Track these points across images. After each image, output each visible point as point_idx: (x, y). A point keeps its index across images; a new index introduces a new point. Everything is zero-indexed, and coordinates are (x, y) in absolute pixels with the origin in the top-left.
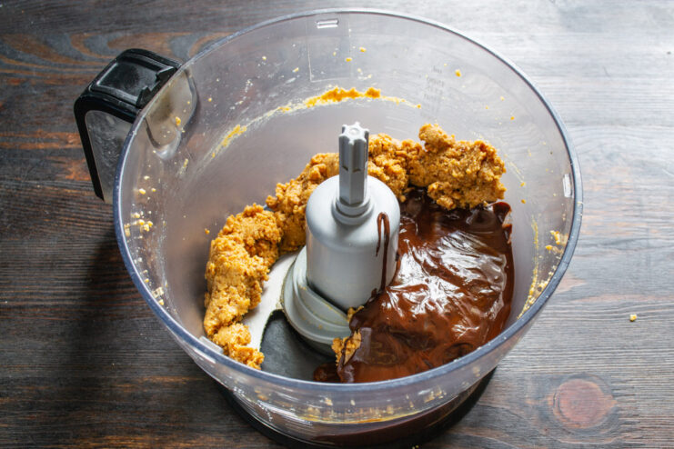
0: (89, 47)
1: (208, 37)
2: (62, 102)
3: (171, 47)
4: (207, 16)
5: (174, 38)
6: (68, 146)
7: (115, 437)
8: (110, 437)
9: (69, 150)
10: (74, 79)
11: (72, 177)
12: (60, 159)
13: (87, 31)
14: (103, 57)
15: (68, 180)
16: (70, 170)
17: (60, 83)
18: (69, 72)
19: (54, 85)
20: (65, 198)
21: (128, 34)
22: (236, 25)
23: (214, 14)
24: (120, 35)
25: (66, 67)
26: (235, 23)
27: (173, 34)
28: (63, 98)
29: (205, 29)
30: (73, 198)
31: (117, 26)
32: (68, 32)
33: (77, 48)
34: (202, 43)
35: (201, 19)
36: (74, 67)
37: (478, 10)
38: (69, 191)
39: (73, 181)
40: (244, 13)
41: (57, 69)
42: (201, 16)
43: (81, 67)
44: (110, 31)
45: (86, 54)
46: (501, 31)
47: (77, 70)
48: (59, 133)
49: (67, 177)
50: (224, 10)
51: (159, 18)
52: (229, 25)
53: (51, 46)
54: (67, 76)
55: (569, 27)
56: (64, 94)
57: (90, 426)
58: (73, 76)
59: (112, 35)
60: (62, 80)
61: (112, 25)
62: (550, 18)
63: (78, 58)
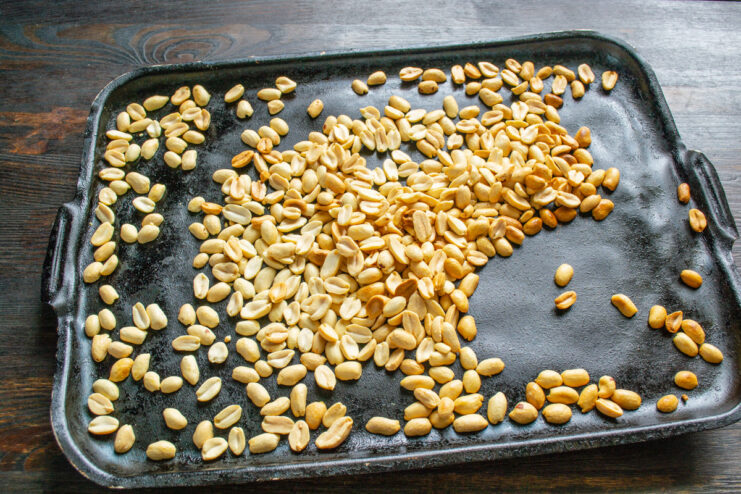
0: (40, 36)
1: (149, 27)
2: (12, 85)
3: (115, 37)
4: (150, 9)
5: (117, 29)
6: (14, 124)
7: (37, 379)
8: (32, 379)
9: (15, 127)
10: (24, 65)
11: (16, 151)
12: (6, 135)
13: (39, 23)
14: (52, 46)
15: (12, 153)
16: (14, 145)
17: (11, 68)
18: (20, 59)
19: (4, 70)
20: (8, 170)
21: (76, 25)
22: (176, 17)
23: (156, 8)
24: (69, 26)
25: (17, 54)
26: (175, 15)
27: (118, 25)
28: (13, 81)
29: (146, 21)
30: (16, 170)
31: (66, 19)
32: (21, 23)
33: (28, 38)
34: (143, 33)
35: (144, 12)
36: (25, 54)
37: (400, 5)
38: (12, 163)
39: (16, 154)
40: (185, 6)
41: (10, 56)
42: (144, 9)
43: (31, 55)
44: (60, 23)
45: (36, 43)
46: (420, 25)
47: (28, 57)
48: (6, 113)
49: (11, 151)
50: (166, 4)
51: (105, 11)
52: (169, 18)
53: (6, 35)
54: (17, 62)
55: (483, 21)
56: (14, 77)
57: (16, 369)
58: (22, 62)
59: (61, 26)
60: (13, 66)
61: (63, 17)
62: (466, 13)
63: (30, 46)
